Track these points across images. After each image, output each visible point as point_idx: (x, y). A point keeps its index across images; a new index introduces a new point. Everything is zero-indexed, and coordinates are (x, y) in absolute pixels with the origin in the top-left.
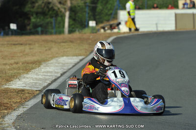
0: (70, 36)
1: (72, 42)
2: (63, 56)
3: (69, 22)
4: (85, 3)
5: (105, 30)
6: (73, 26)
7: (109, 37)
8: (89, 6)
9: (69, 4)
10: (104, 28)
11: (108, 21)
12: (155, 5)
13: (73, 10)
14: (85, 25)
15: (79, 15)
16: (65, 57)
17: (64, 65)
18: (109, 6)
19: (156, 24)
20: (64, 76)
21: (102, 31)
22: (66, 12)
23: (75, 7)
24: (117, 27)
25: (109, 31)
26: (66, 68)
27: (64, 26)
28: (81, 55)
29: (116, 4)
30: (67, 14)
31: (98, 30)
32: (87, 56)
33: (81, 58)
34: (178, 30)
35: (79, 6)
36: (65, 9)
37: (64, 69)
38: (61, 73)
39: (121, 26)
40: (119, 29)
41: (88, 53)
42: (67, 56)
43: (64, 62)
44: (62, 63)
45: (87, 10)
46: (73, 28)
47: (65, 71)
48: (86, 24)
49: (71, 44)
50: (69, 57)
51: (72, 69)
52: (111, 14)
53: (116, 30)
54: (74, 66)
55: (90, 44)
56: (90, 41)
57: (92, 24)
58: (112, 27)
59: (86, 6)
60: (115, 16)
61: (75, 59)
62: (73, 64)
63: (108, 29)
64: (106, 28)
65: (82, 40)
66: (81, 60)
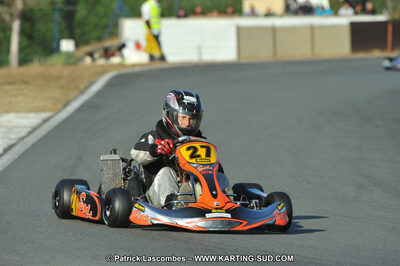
0: (23, 70)
1: (26, 82)
2: (8, 112)
3: (20, 43)
4: (53, 3)
5: (94, 59)
6: (29, 50)
7: (101, 73)
8: (61, 10)
9: (19, 5)
10: (91, 55)
11: (100, 39)
12: (198, 10)
13: (27, 17)
14: (51, 49)
15: (41, 27)
16: (12, 115)
17: (9, 129)
18: (101, 10)
19: (199, 48)
20: (10, 152)
21: (88, 60)
22: (12, 20)
23: (31, 11)
24: (117, 53)
25: (101, 62)
26: (14, 137)
27: (8, 50)
28: (44, 110)
29: (115, 5)
30: (16, 26)
31: (80, 59)
32: (58, 112)
33: (45, 115)
34: (242, 61)
35: (40, 10)
36: (11, 15)
37: (11, 139)
38: (5, 146)
39: (126, 52)
40: (122, 56)
41: (59, 106)
42: (17, 112)
43: (8, 125)
44: (7, 127)
45: (57, 16)
46: (28, 54)
47: (12, 142)
48: (54, 45)
49: (23, 86)
50: (21, 115)
51: (27, 139)
52: (106, 27)
53: (115, 60)
54: (30, 133)
55: (62, 88)
56: (63, 82)
57: (67, 45)
58: (108, 53)
59: (54, 9)
60: (114, 30)
61: (33, 119)
62: (29, 129)
63: (101, 57)
64: (96, 55)
65: (47, 79)
66: (45, 121)
